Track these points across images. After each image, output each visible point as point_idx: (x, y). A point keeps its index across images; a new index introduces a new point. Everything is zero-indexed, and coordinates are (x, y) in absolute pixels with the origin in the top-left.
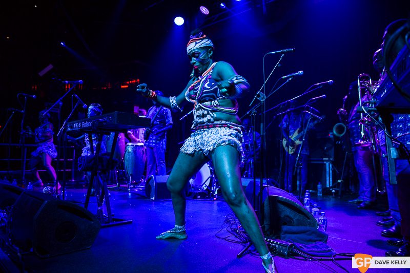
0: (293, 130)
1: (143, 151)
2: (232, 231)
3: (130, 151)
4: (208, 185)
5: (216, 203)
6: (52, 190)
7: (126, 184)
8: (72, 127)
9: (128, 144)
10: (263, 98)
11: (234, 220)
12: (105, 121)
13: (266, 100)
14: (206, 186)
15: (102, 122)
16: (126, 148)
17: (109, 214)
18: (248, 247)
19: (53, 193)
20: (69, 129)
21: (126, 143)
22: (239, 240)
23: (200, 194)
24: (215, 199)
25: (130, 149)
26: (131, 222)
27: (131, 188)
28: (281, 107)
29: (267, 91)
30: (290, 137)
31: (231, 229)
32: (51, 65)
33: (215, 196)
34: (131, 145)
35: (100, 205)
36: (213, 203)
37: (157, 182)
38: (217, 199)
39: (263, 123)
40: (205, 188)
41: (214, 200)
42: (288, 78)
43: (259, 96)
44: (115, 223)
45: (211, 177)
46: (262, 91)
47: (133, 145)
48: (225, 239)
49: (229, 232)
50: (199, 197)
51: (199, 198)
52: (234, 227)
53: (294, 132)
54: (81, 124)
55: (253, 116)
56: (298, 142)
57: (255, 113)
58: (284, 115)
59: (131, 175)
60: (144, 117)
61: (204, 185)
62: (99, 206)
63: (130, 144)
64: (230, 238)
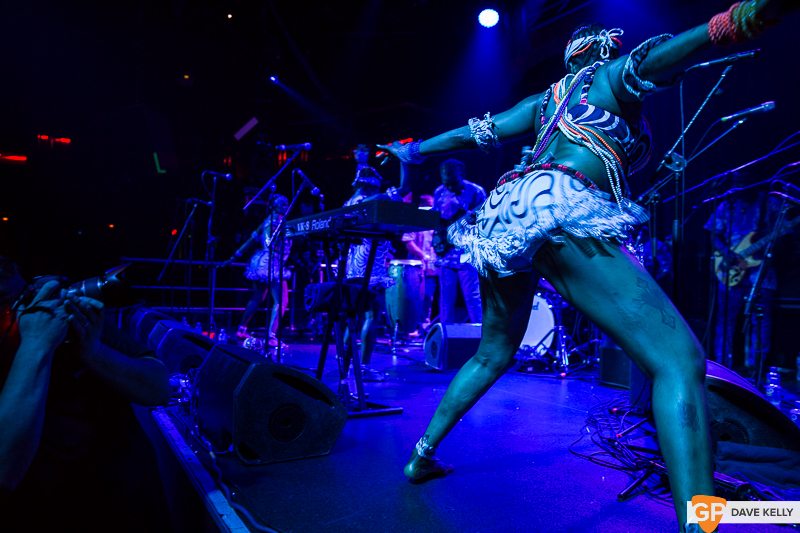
0: (739, 236)
1: (420, 276)
2: (603, 442)
3: (396, 275)
4: (548, 346)
5: (564, 382)
6: (257, 344)
7: (387, 338)
8: (293, 230)
9: (392, 262)
10: (678, 165)
11: (607, 421)
12: (355, 218)
13: (686, 169)
14: (545, 348)
15: (348, 219)
16: (387, 269)
17: (360, 393)
18: (642, 480)
19: (260, 350)
20: (288, 234)
21: (388, 260)
22: (619, 464)
23: (532, 363)
24: (563, 374)
25: (395, 272)
26: (400, 411)
27: (397, 346)
28: (715, 183)
29: (687, 149)
30: (732, 248)
31: (601, 438)
32: (254, 119)
33: (563, 370)
34: (399, 265)
35: (344, 376)
36: (560, 383)
37: (449, 336)
38: (567, 375)
39: (680, 219)
40: (543, 352)
41: (562, 378)
42: (736, 120)
43: (669, 161)
44: (370, 411)
45: (556, 330)
46: (678, 150)
47: (401, 265)
48: (590, 459)
49: (598, 445)
50: (530, 369)
51: (530, 372)
52: (607, 434)
53: (741, 239)
54: (310, 225)
55: (651, 204)
56: (751, 261)
57: (655, 199)
58: (719, 201)
59: (398, 321)
60: (428, 208)
61: (541, 347)
62: (343, 378)
63: (396, 263)
64: (601, 458)
